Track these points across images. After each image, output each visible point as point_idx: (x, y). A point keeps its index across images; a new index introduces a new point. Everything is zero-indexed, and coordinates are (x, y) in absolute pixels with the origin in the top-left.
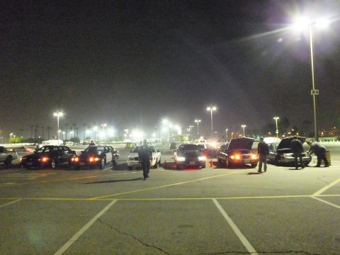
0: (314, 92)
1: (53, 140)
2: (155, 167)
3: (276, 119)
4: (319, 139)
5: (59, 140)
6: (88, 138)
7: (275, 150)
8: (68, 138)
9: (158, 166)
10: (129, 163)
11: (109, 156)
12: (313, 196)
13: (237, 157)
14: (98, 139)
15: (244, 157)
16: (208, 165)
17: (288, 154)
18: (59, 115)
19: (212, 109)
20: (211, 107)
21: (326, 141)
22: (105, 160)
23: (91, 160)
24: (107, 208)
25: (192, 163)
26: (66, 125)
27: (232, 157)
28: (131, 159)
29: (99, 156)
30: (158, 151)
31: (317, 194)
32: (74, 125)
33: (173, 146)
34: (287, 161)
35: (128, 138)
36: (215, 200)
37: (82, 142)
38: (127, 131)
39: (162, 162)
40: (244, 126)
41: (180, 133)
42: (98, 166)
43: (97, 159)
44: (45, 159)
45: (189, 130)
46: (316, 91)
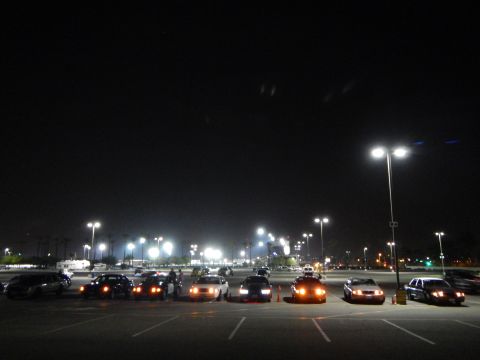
0: (393, 224)
3: (440, 235)
5: (85, 261)
11: (171, 287)
15: (310, 292)
18: (95, 225)
19: (321, 221)
22: (167, 291)
23: (154, 290)
25: (255, 296)
29: (161, 287)
35: (197, 257)
37: (119, 264)
38: (194, 247)
40: (391, 244)
43: (159, 290)
44: (106, 289)
45: (298, 247)
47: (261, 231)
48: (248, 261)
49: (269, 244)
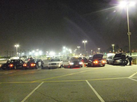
0: (129, 33)
1: (15, 57)
2: (60, 67)
3: (113, 45)
4: (132, 53)
5: (18, 57)
6: (30, 56)
7: (113, 59)
8: (22, 56)
9: (62, 67)
10: (49, 66)
11: (40, 63)
12: (129, 78)
13: (96, 62)
14: (35, 56)
15: (99, 62)
16: (83, 66)
17: (118, 60)
18: (17, 46)
19: (85, 42)
20: (85, 41)
21: (134, 54)
22: (38, 65)
23: (32, 65)
24: (39, 86)
25: (77, 65)
26: (20, 50)
27: (94, 62)
28: (49, 64)
29: (35, 64)
30: (61, 61)
31: (131, 77)
32: (24, 50)
33: (68, 58)
34: (118, 63)
35: (48, 55)
36: (87, 81)
37: (27, 58)
38: (47, 52)
39: (63, 65)
40: (99, 49)
41: (71, 52)
42: (35, 68)
43: (34, 65)
44: (11, 65)
45: (75, 51)
46: (130, 33)
47: (64, 48)
48: (61, 56)
49: (67, 51)
